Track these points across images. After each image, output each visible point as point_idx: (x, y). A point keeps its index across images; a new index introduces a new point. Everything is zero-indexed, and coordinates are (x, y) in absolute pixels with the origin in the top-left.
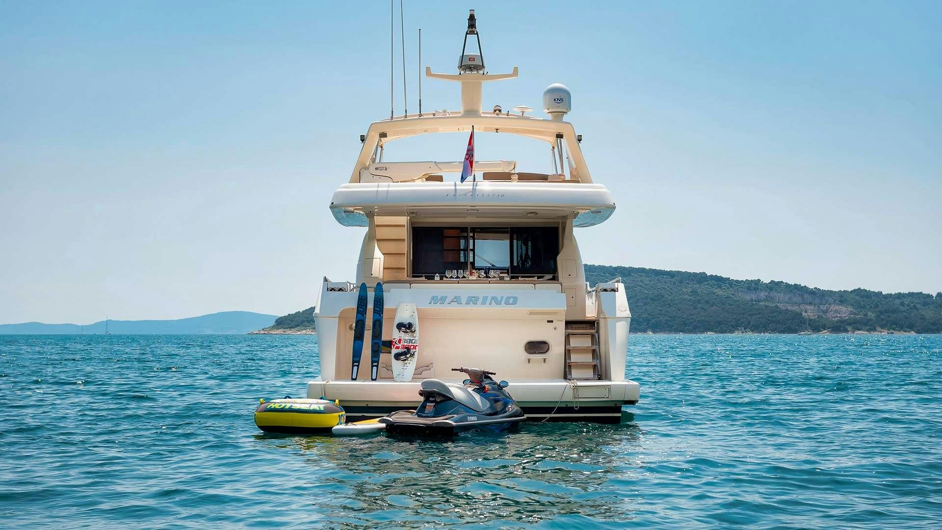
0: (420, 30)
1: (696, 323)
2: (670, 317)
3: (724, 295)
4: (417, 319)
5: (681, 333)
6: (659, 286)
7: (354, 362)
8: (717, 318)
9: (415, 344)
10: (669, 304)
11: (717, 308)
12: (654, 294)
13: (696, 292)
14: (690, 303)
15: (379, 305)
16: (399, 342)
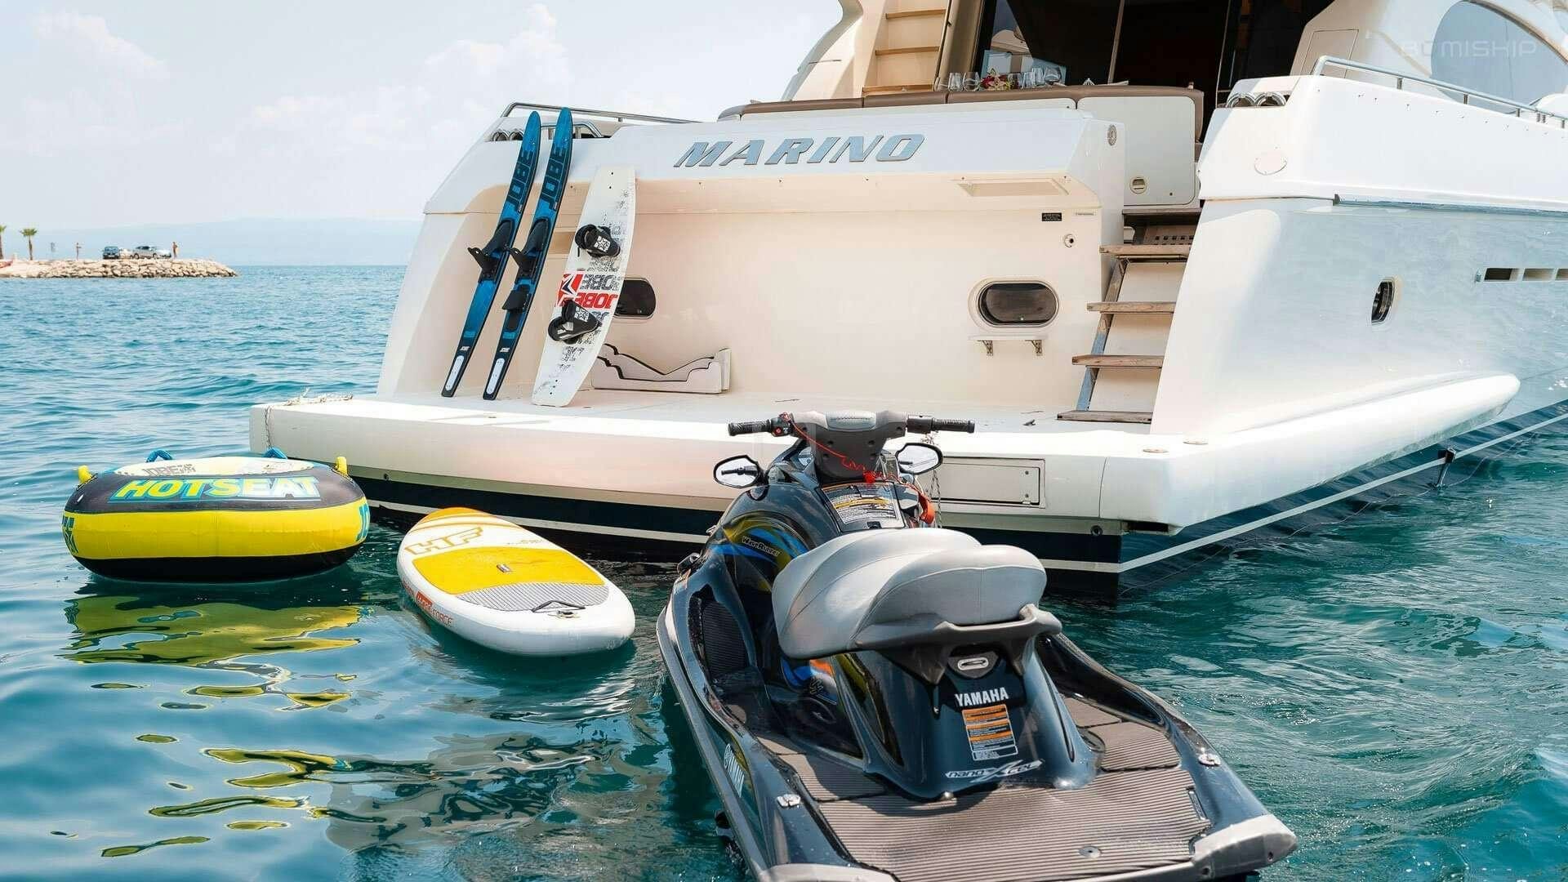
4: (630, 217)
7: (462, 342)
9: (610, 292)
15: (557, 176)
16: (575, 286)
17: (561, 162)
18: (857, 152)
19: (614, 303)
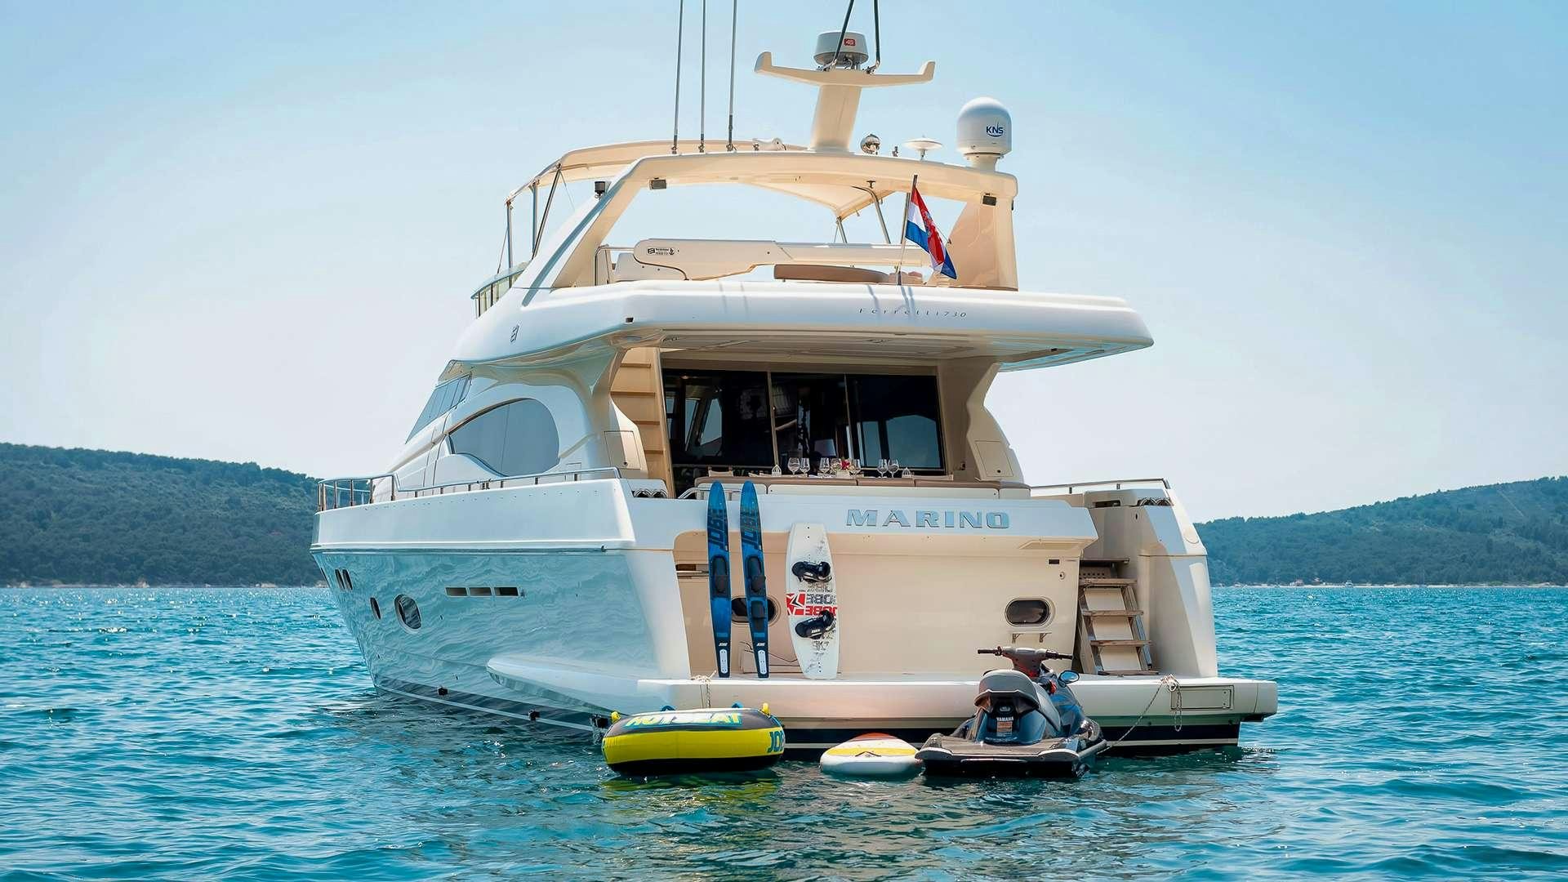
1: (239, 564)
2: (185, 553)
3: (294, 509)
4: (829, 556)
5: (207, 585)
6: (161, 489)
7: (718, 640)
8: (282, 555)
9: (832, 606)
10: (183, 527)
11: (282, 535)
12: (152, 505)
13: (238, 502)
14: (226, 525)
16: (801, 601)
17: (753, 518)
18: (971, 521)
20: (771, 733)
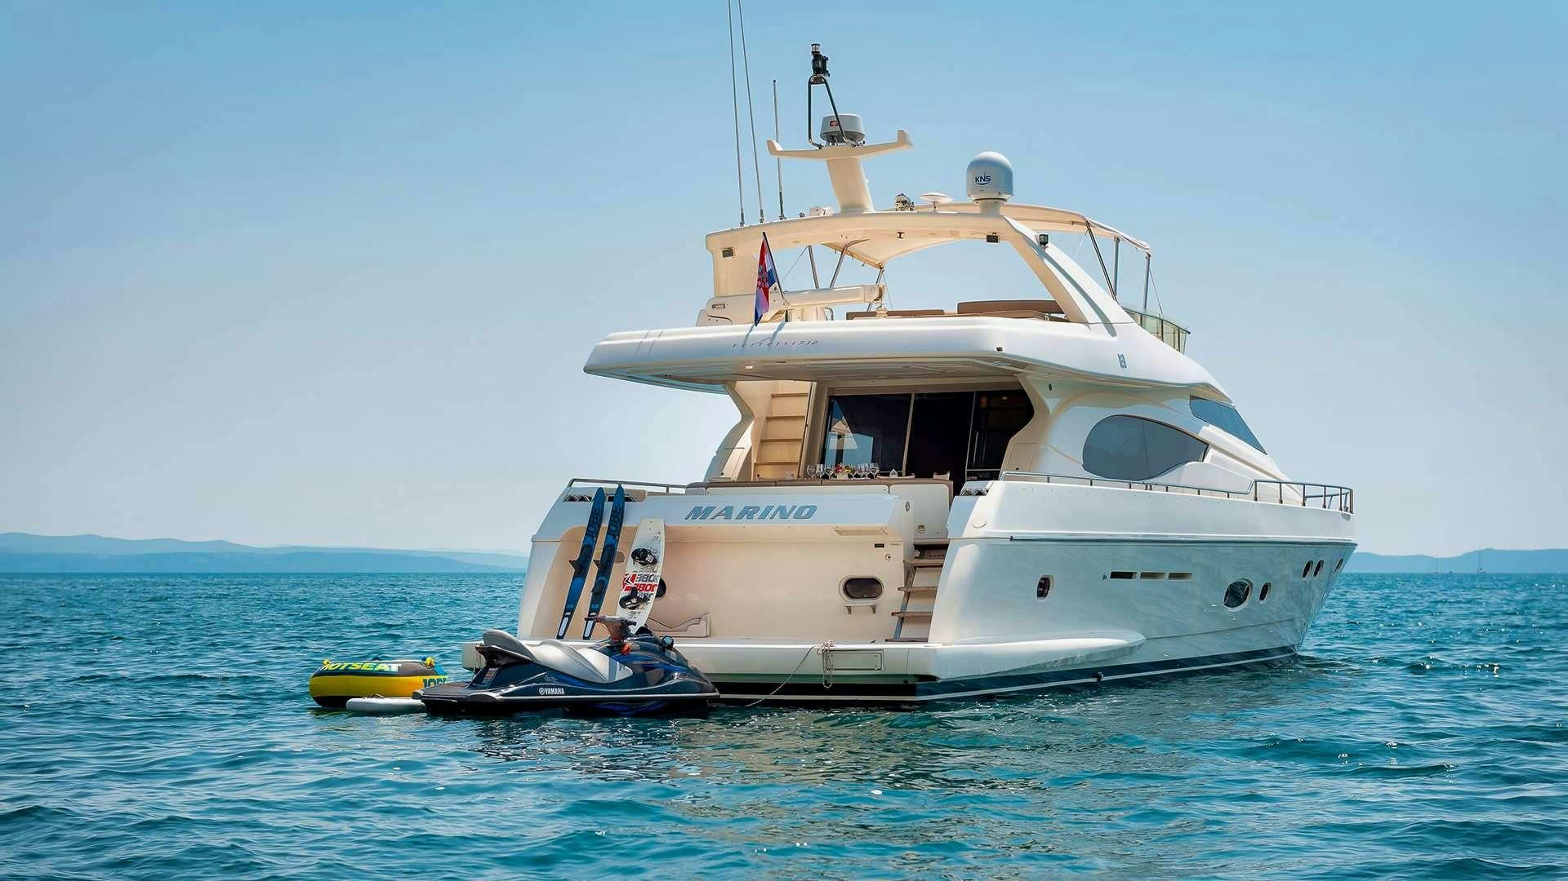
0: (774, 81)
4: (663, 544)
7: (566, 610)
9: (653, 583)
15: (617, 522)
16: (633, 580)
17: (618, 517)
18: (783, 513)
19: (656, 588)
20: (425, 681)
